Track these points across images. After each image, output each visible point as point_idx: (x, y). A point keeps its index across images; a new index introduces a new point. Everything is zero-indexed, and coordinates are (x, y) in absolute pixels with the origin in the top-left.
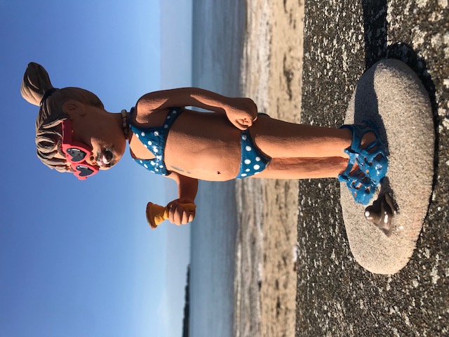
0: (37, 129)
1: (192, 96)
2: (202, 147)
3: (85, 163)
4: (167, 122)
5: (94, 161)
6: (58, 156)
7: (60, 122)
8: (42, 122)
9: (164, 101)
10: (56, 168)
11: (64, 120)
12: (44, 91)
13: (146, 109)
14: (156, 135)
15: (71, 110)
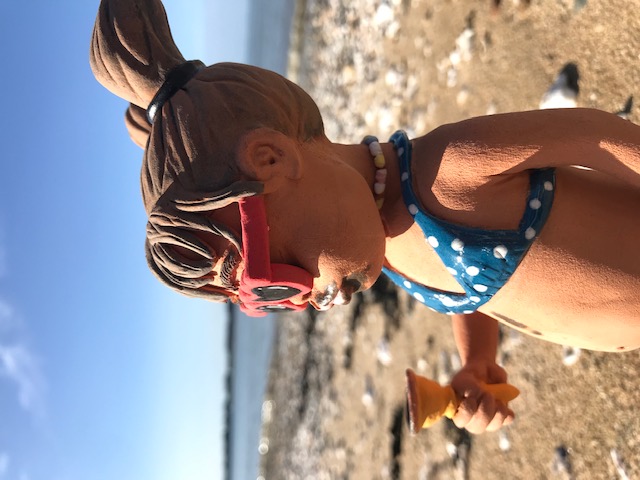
2: (611, 293)
5: (310, 299)
7: (233, 200)
8: (168, 183)
11: (245, 199)
12: (161, 69)
13: (475, 174)
14: (497, 256)
15: (263, 164)
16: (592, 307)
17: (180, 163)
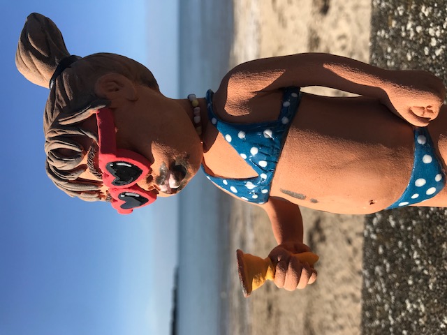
0: (47, 127)
1: (325, 66)
2: (349, 156)
3: (136, 187)
4: (284, 112)
5: (153, 184)
6: (87, 175)
7: (91, 112)
8: (56, 114)
9: (277, 75)
10: (82, 196)
11: (99, 110)
12: (56, 60)
13: (246, 91)
14: (266, 137)
15: (111, 91)
16: (340, 168)
17: (63, 101)
